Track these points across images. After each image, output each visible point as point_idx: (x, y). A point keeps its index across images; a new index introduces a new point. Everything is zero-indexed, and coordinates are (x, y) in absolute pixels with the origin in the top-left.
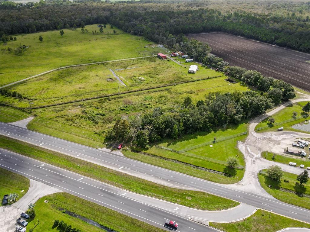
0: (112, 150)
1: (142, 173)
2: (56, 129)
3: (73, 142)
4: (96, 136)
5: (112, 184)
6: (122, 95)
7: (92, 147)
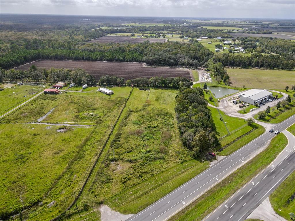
0: (215, 159)
1: (250, 154)
2: (154, 189)
3: (190, 179)
4: (185, 164)
5: (262, 169)
6: (115, 132)
7: (206, 169)
